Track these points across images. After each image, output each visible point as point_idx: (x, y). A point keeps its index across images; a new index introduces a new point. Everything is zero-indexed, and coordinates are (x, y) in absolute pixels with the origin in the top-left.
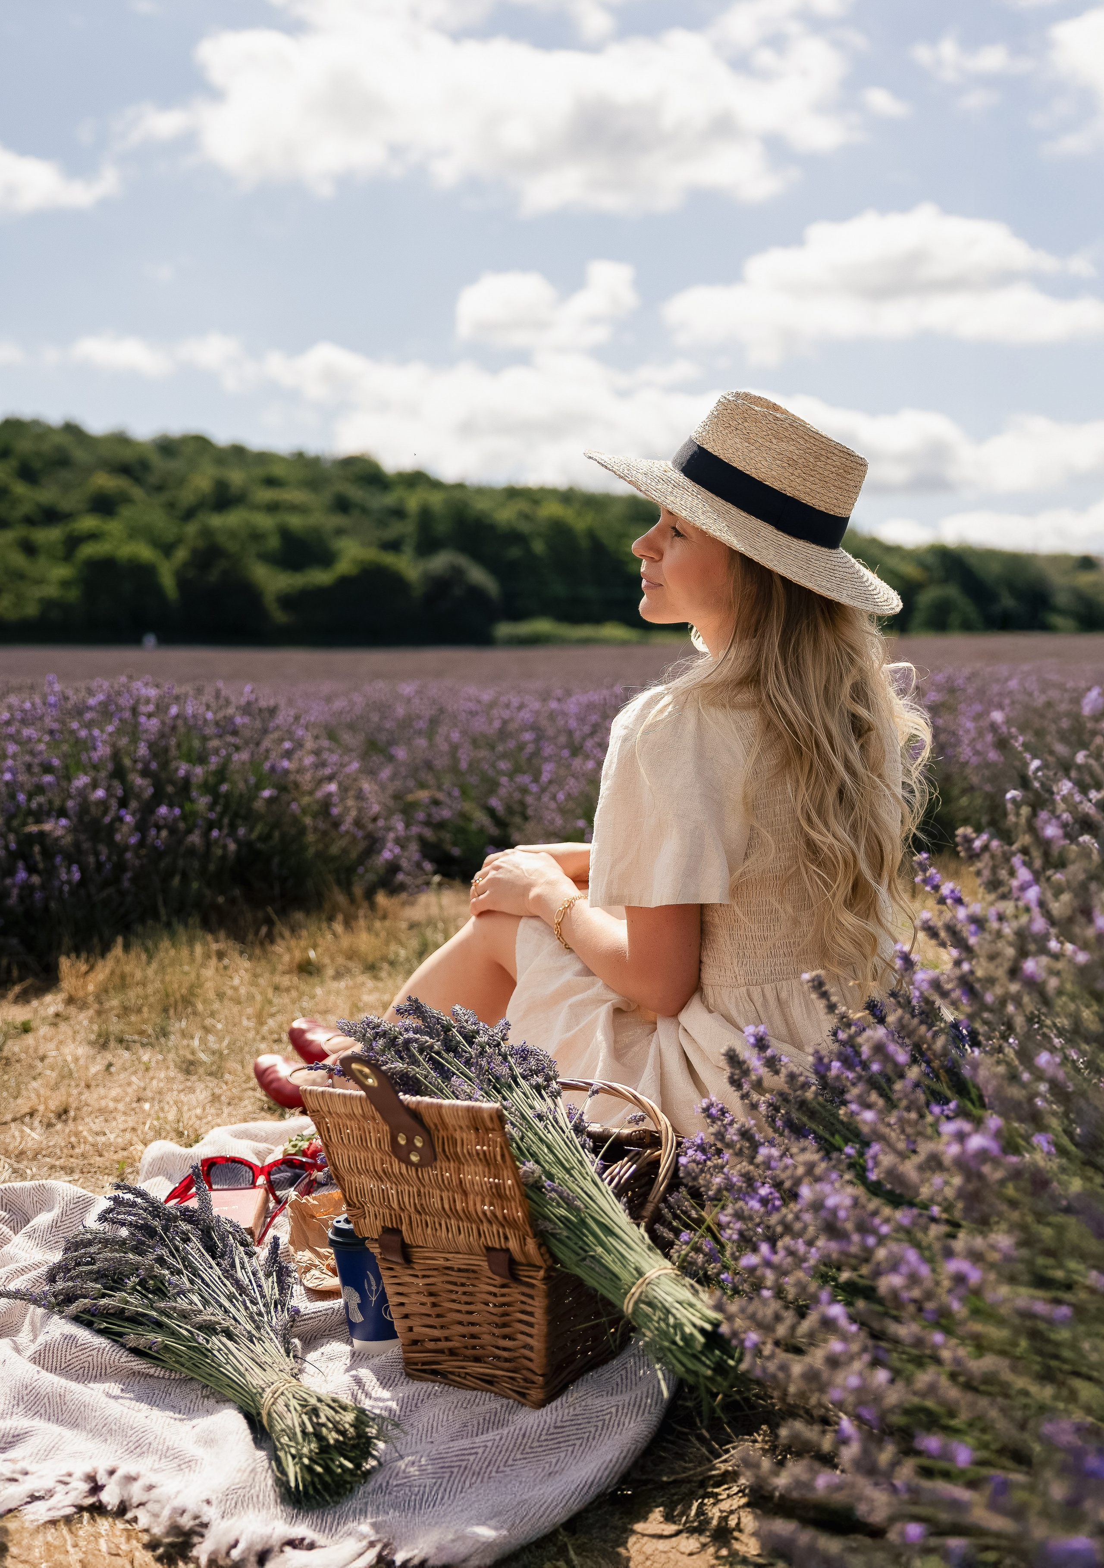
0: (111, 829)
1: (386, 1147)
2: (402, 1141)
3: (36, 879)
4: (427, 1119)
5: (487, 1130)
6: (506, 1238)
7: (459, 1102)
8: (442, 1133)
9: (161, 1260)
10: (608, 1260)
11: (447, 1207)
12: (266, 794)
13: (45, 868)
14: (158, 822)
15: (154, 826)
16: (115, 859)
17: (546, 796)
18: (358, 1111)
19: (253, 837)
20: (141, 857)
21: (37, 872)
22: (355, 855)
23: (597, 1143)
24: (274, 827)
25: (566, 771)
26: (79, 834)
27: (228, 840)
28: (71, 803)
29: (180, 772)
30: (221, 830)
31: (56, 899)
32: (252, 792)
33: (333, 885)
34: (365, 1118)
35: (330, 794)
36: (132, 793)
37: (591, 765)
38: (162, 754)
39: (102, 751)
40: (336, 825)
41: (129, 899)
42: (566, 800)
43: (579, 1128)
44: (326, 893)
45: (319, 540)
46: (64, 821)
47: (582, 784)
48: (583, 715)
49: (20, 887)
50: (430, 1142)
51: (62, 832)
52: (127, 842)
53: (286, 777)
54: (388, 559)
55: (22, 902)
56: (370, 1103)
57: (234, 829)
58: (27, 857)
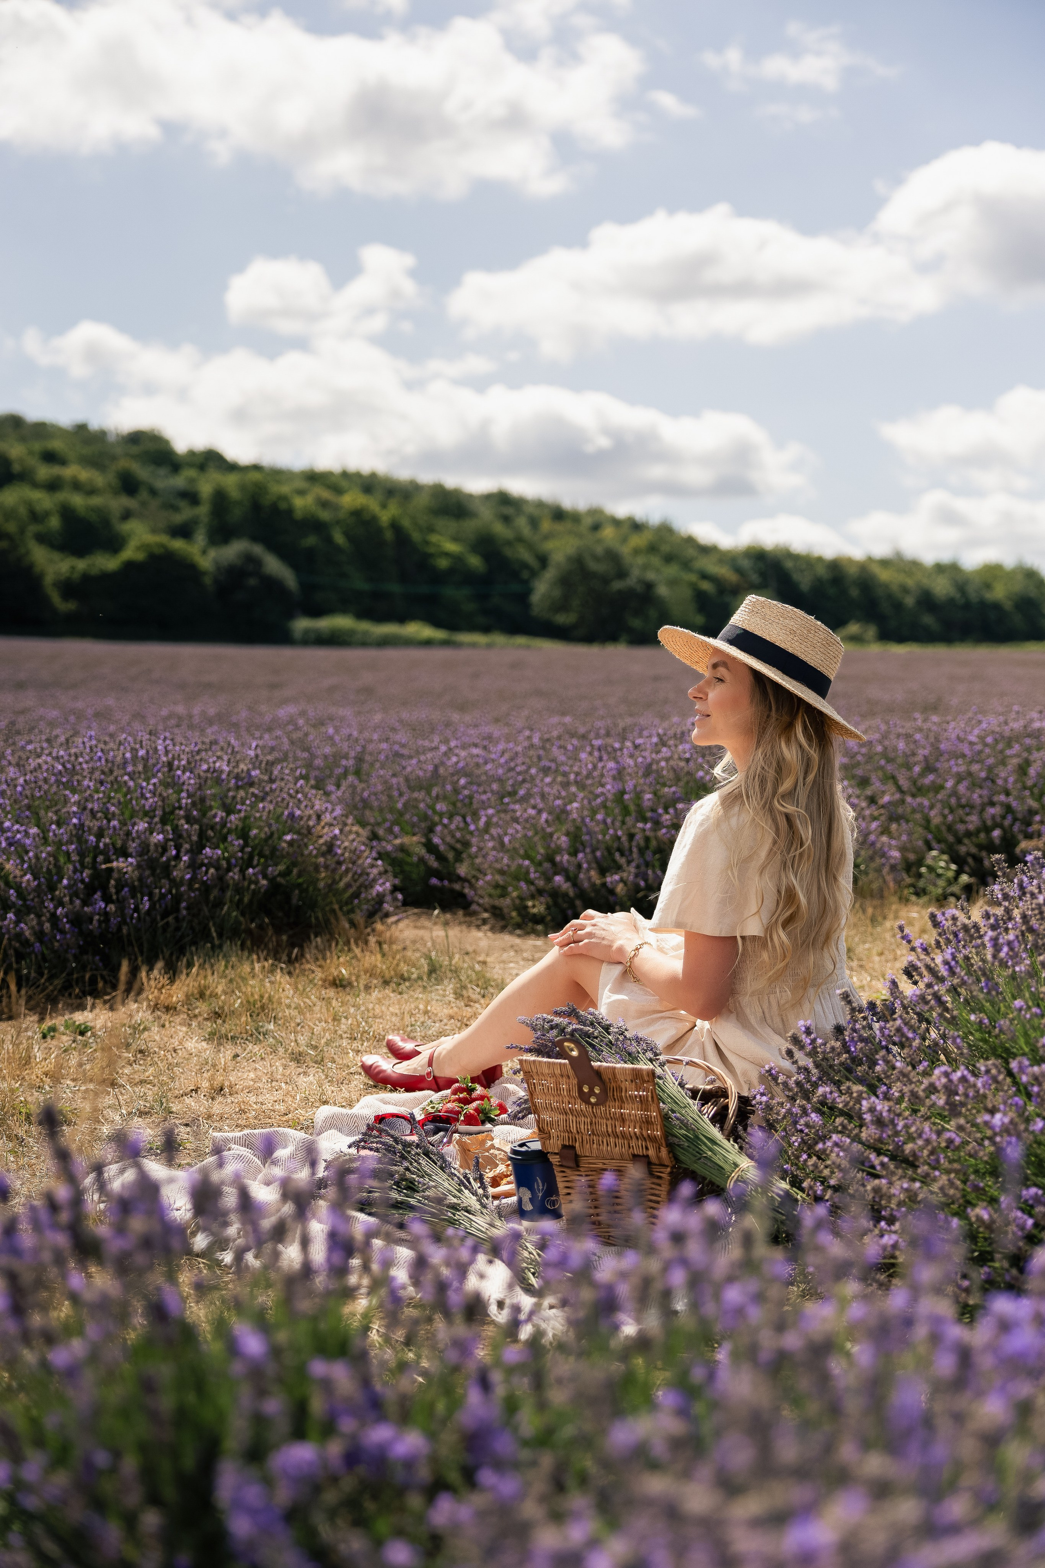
0: (167, 869)
1: (576, 1093)
2: (586, 1089)
3: (112, 907)
4: (604, 1077)
5: (644, 1081)
6: (647, 1148)
7: (626, 1066)
8: (614, 1084)
9: (407, 1169)
10: (715, 1159)
11: (610, 1130)
12: (288, 838)
13: (118, 899)
14: (206, 861)
15: (202, 864)
16: (174, 891)
17: (487, 837)
18: (558, 1072)
19: (276, 873)
20: (194, 890)
21: (112, 902)
22: (354, 888)
23: (694, 1093)
24: (294, 864)
25: (508, 817)
26: (144, 870)
27: (260, 877)
28: (134, 845)
29: (218, 819)
30: (253, 868)
31: (127, 924)
32: (276, 836)
33: (339, 913)
34: (562, 1076)
35: (335, 837)
36: (180, 836)
37: (532, 812)
38: (200, 803)
39: (151, 800)
40: (339, 863)
41: (185, 925)
42: (510, 842)
43: (682, 1085)
44: (333, 920)
45: (106, 522)
46: (130, 860)
47: (524, 828)
48: (512, 764)
49: (99, 914)
50: (604, 1090)
51: (130, 869)
52: (182, 878)
53: (302, 823)
54: (178, 544)
55: (100, 926)
56: (569, 1067)
57: (266, 867)
58: (104, 888)
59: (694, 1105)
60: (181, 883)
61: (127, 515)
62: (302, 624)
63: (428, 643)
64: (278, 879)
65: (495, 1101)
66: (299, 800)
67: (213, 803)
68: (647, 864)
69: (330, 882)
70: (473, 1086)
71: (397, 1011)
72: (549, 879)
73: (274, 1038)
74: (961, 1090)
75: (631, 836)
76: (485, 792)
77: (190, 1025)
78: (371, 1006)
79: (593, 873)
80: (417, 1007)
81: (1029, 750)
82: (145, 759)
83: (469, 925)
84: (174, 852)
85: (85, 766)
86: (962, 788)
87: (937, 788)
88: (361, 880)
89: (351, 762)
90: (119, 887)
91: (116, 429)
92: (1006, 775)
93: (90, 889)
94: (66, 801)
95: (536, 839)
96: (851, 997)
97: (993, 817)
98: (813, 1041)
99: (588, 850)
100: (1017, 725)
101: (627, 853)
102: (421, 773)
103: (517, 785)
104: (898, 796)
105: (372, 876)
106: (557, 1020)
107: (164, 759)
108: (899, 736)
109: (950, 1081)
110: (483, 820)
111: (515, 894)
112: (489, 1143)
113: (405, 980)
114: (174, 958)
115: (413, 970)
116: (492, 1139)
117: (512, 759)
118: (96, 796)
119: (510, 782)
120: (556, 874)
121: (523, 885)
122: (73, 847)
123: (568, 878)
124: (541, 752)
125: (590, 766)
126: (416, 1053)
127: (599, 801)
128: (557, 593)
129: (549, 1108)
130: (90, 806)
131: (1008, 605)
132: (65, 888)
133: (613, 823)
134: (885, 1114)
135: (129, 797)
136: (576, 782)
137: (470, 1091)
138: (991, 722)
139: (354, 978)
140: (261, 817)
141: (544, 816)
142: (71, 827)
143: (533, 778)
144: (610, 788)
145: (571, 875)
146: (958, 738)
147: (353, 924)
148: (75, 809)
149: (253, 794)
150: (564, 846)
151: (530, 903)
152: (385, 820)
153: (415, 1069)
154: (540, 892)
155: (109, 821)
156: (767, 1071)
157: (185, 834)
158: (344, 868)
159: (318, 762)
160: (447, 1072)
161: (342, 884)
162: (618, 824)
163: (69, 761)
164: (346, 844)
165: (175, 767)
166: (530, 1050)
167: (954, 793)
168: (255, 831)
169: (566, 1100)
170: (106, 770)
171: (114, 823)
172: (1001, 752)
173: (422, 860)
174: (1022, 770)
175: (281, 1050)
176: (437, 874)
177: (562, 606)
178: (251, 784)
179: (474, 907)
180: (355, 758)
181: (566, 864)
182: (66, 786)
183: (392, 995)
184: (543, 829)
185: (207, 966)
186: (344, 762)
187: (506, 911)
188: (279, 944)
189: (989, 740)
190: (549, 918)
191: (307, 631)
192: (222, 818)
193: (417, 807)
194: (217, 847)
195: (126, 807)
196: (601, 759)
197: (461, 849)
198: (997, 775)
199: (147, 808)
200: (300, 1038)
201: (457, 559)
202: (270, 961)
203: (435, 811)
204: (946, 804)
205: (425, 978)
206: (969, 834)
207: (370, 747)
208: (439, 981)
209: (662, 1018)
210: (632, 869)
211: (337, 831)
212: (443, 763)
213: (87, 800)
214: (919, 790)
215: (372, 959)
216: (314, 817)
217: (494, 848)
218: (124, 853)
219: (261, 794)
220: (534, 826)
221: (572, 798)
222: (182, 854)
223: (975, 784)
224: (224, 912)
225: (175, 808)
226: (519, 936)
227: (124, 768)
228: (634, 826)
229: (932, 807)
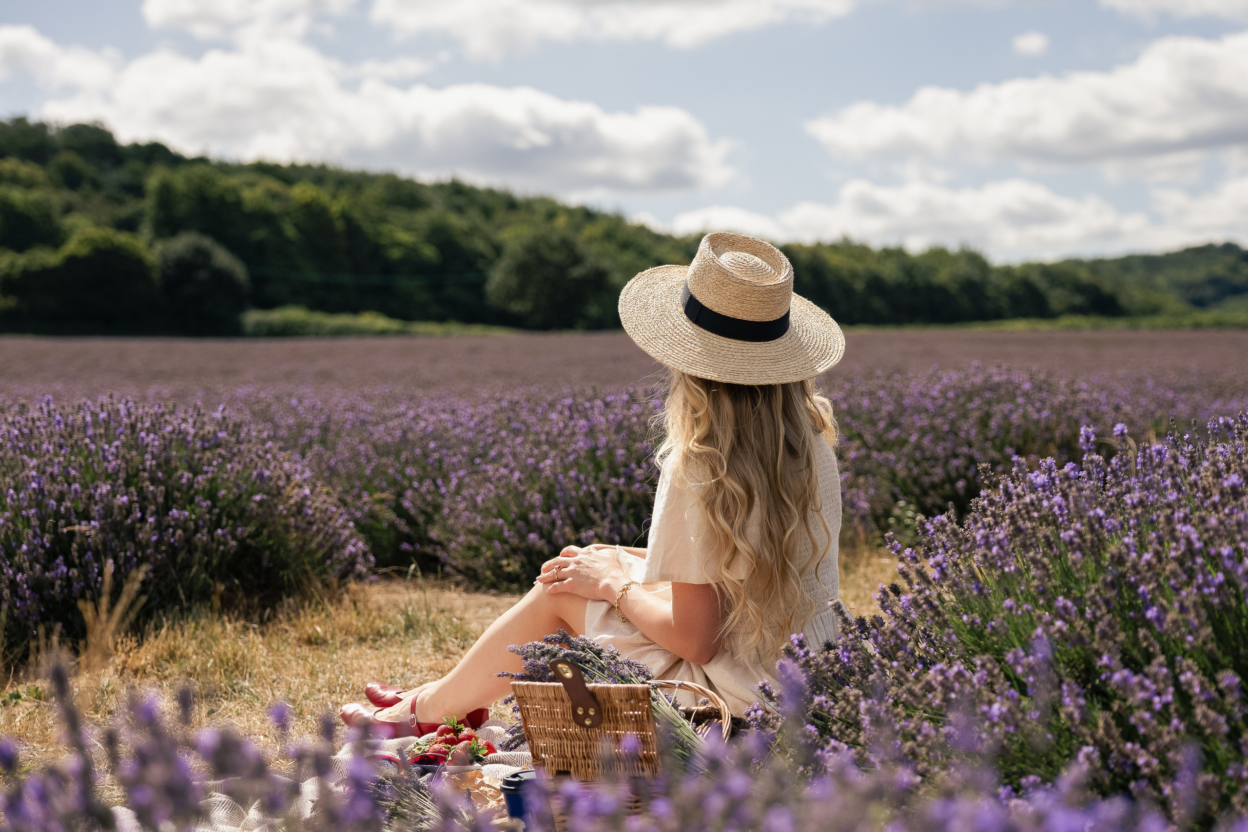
0: (132, 532)
1: (570, 717)
2: (580, 712)
3: (74, 572)
4: (599, 698)
5: (638, 701)
6: (643, 770)
7: (619, 686)
8: (608, 705)
12: (258, 498)
13: (80, 563)
14: (172, 523)
15: (169, 526)
16: (140, 554)
17: (459, 498)
18: (551, 695)
19: (246, 534)
20: (161, 553)
21: (74, 566)
22: (326, 549)
23: (688, 715)
24: (263, 525)
25: (480, 477)
26: (107, 533)
27: (229, 537)
28: (97, 508)
29: (184, 481)
30: (222, 528)
31: (91, 589)
32: (245, 496)
33: (312, 574)
34: (556, 700)
35: (305, 497)
36: (145, 498)
37: (503, 471)
38: (165, 464)
39: (114, 463)
40: (310, 523)
41: (151, 588)
42: (483, 501)
43: (675, 706)
44: (305, 582)
45: (47, 217)
46: (93, 523)
47: (497, 487)
48: (482, 427)
49: (61, 579)
50: (599, 712)
51: (93, 532)
52: (148, 540)
53: (271, 484)
54: (123, 238)
55: (62, 592)
56: (563, 690)
57: (235, 528)
58: (67, 554)
59: (689, 726)
60: (147, 546)
61: (68, 209)
62: (253, 317)
63: (383, 333)
64: (249, 541)
65: (482, 742)
66: (268, 460)
67: (178, 464)
68: (621, 519)
69: (301, 543)
70: (460, 726)
71: (376, 666)
72: (523, 537)
73: (251, 693)
74: (957, 686)
75: (605, 492)
76: (455, 455)
77: (161, 687)
78: (348, 662)
79: (567, 529)
80: (397, 660)
81: (989, 403)
82: (107, 422)
83: (442, 588)
84: (139, 515)
85: (42, 430)
86: (926, 442)
87: (903, 443)
88: (333, 540)
89: (315, 433)
90: (82, 550)
91: (57, 122)
92: (969, 428)
93: (51, 556)
94: (24, 466)
95: (510, 497)
96: (843, 608)
97: (957, 469)
98: (807, 653)
99: (562, 507)
100: (978, 380)
101: (601, 508)
102: (389, 440)
103: (487, 448)
104: (863, 452)
105: (343, 538)
106: (549, 647)
107: (126, 420)
108: (862, 394)
109: (946, 678)
110: (454, 482)
111: (489, 554)
112: (479, 780)
113: (381, 636)
114: (141, 622)
115: (390, 626)
116: (482, 776)
117: (481, 422)
118: (56, 460)
119: (481, 444)
120: (530, 531)
121: (497, 544)
122: (33, 511)
123: (542, 536)
124: (511, 414)
125: (561, 425)
126: (396, 701)
127: (571, 458)
128: (513, 282)
129: (544, 734)
130: (49, 470)
131: (953, 288)
132: (24, 553)
133: (586, 479)
134: (882, 714)
135: (90, 460)
136: (548, 442)
137: (457, 731)
138: (951, 377)
139: (329, 637)
140: (228, 479)
141: (517, 475)
142: (30, 491)
143: (503, 440)
144: (581, 444)
145: (545, 533)
146: (921, 393)
147: (326, 585)
148: (34, 473)
149: (220, 455)
150: (538, 503)
151: (504, 562)
152: (352, 487)
153: (397, 716)
154: (515, 551)
155: (70, 485)
156: (761, 688)
157: (150, 496)
158: (315, 528)
159: (283, 432)
160: (430, 718)
161: (313, 545)
162: (591, 480)
163: (26, 427)
164: (317, 504)
165: (138, 430)
166: (522, 678)
167: (918, 447)
168: (223, 492)
169: (560, 724)
170: (66, 434)
171: (76, 486)
172: (963, 405)
173: (392, 525)
174: (984, 422)
175: (258, 705)
176: (408, 538)
177: (518, 294)
178: (218, 446)
179: (448, 569)
180: (320, 427)
181: (540, 522)
182: (23, 451)
183: (369, 651)
184: (516, 488)
185: (177, 627)
186: (309, 432)
187: (480, 571)
188: (249, 606)
189: (951, 394)
190: (524, 576)
191: (258, 324)
192: (188, 479)
193: (385, 473)
194: (183, 508)
195: (87, 471)
196: (571, 418)
197: (433, 510)
198: (959, 428)
199: (110, 470)
200: (277, 693)
201: (411, 251)
202: (242, 622)
203: (404, 476)
204: (911, 457)
205: (402, 634)
206: (934, 486)
207: (335, 417)
208: (416, 636)
209: (650, 650)
210: (606, 523)
211: (307, 491)
212: (411, 429)
213: (46, 464)
214: (884, 445)
215: (346, 617)
216: (284, 477)
217: (466, 509)
218: (86, 516)
219: (229, 456)
220: (508, 484)
221: (545, 456)
222: (147, 516)
223: (939, 438)
224: (192, 574)
225: (138, 471)
226: (494, 595)
227: (85, 432)
228: (608, 482)
229: (898, 460)
